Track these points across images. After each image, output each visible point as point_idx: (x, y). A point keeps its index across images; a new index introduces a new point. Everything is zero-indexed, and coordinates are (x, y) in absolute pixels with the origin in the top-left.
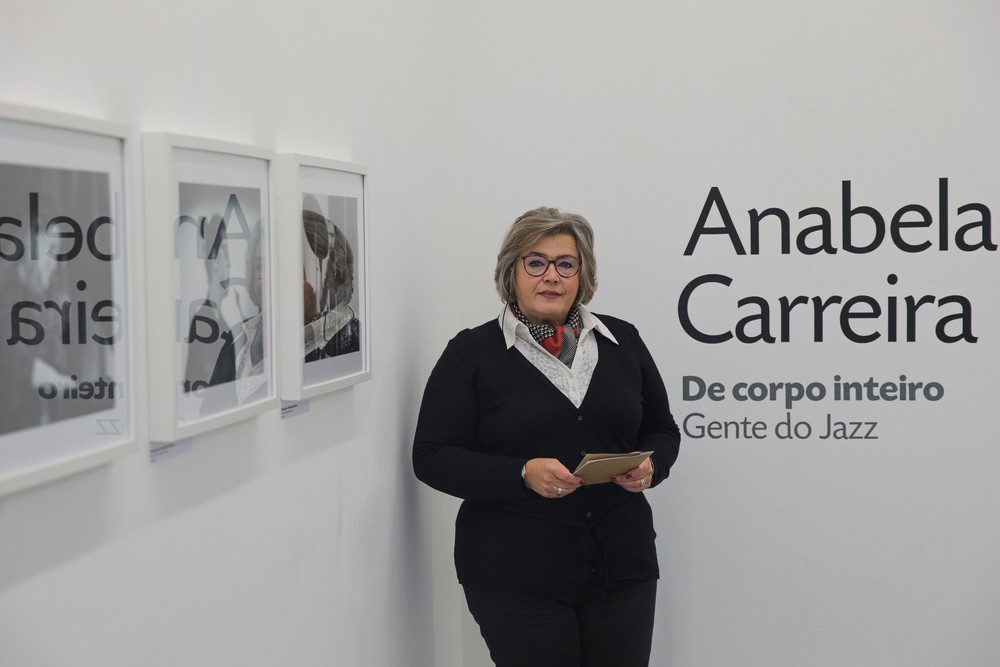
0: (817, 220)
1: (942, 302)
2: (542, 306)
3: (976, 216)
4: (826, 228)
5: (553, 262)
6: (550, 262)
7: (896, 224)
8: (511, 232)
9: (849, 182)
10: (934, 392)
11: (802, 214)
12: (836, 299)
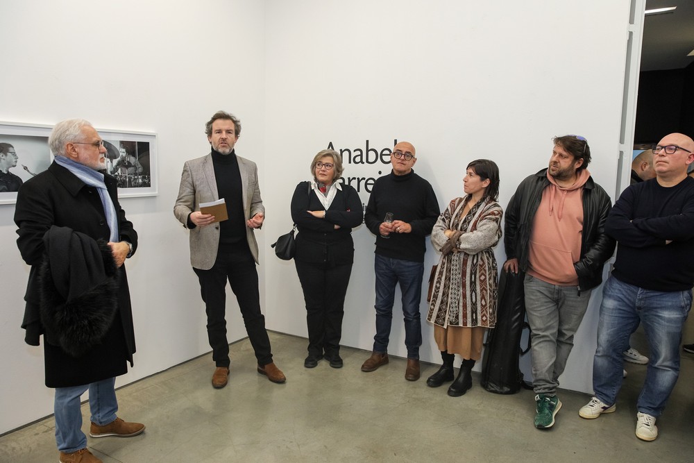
0: (359, 153)
2: (320, 178)
4: (361, 155)
7: (382, 155)
9: (368, 140)
11: (355, 151)
12: (364, 179)
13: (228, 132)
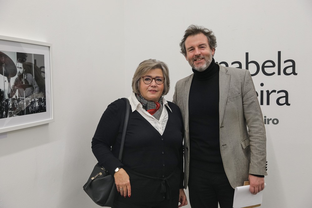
0: (237, 65)
1: (279, 92)
2: (150, 95)
3: (290, 64)
5: (154, 79)
6: (153, 79)
7: (263, 67)
8: (138, 68)
9: (248, 53)
10: (275, 122)
11: (233, 63)
13: (201, 47)
